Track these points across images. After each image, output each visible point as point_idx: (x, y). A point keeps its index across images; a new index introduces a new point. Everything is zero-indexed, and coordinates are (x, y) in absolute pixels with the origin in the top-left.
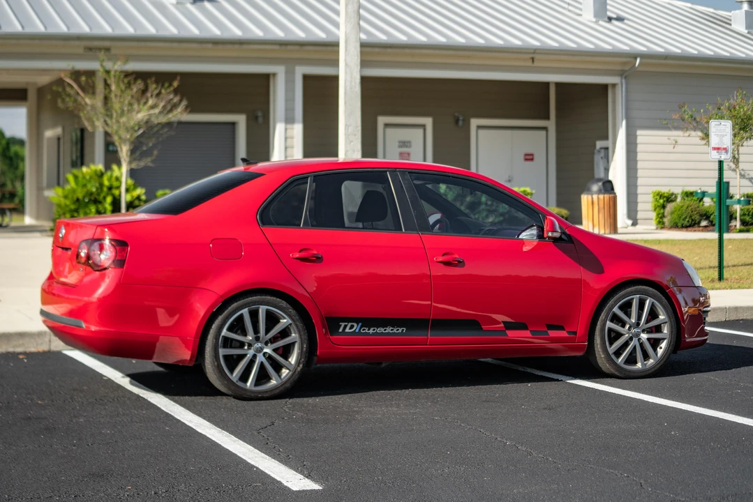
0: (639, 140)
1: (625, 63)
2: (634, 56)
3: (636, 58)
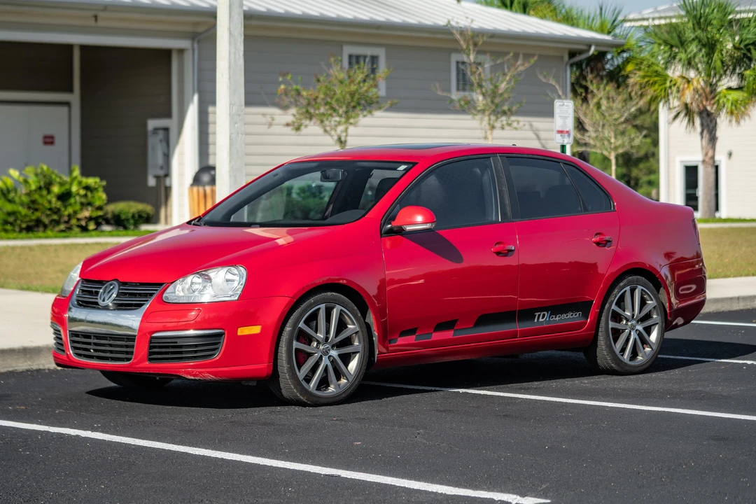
0: (211, 117)
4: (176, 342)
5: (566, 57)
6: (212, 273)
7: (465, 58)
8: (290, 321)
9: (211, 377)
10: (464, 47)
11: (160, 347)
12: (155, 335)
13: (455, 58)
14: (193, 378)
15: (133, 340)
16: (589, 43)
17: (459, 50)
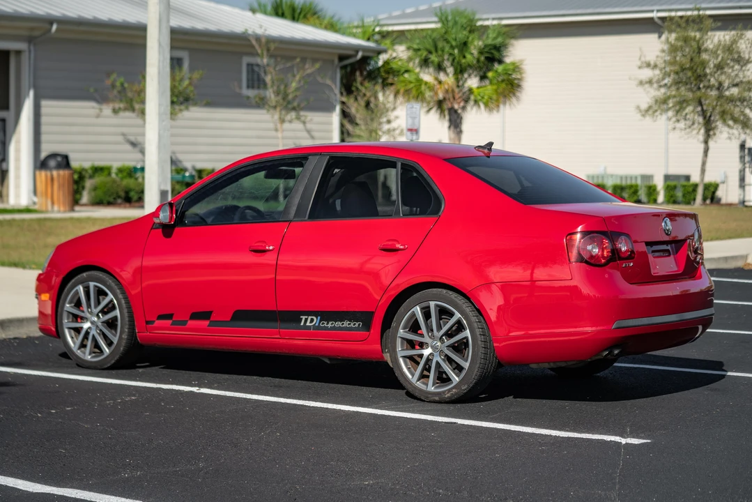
0: (44, 110)
1: (32, 29)
2: (50, 21)
3: (51, 23)
5: (336, 61)
7: (258, 60)
10: (259, 51)
13: (246, 60)
16: (357, 49)
17: (255, 54)
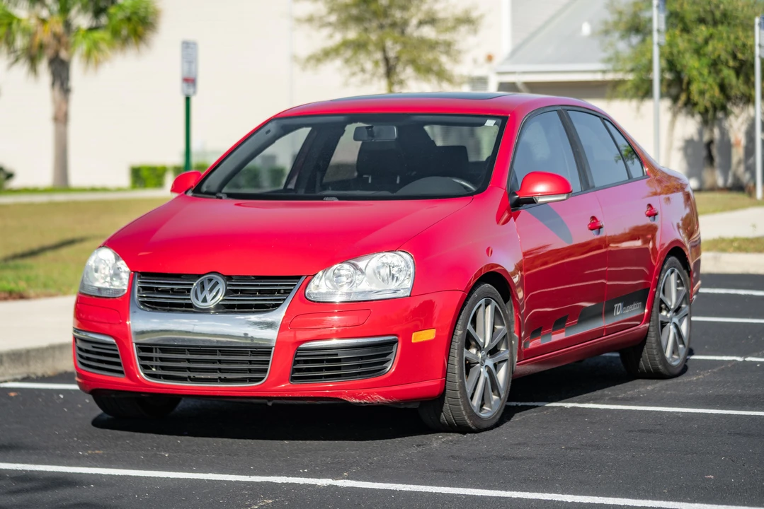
4: (337, 355)
6: (362, 263)
8: (460, 322)
9: (379, 399)
11: (306, 362)
12: (302, 346)
14: (358, 401)
15: (268, 353)
